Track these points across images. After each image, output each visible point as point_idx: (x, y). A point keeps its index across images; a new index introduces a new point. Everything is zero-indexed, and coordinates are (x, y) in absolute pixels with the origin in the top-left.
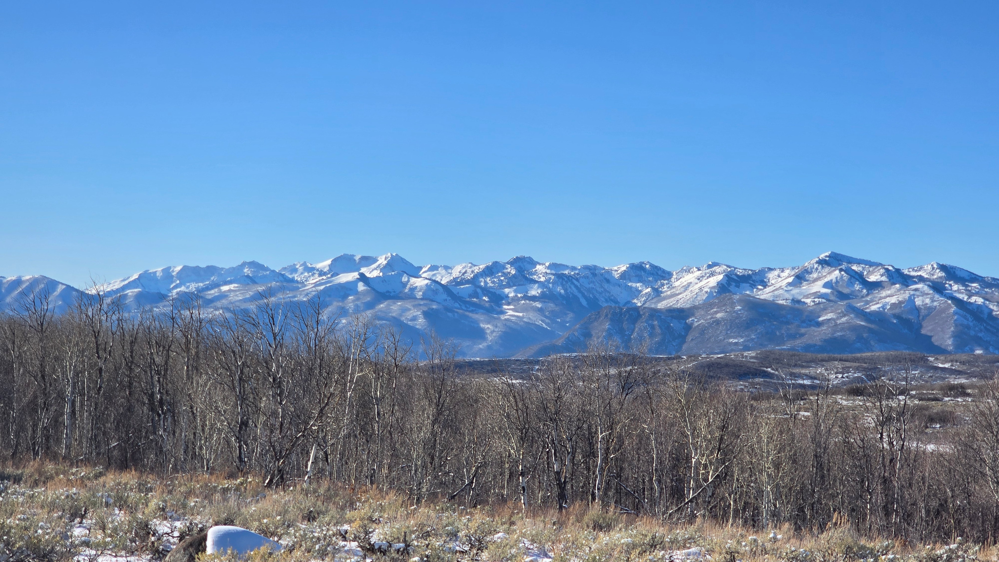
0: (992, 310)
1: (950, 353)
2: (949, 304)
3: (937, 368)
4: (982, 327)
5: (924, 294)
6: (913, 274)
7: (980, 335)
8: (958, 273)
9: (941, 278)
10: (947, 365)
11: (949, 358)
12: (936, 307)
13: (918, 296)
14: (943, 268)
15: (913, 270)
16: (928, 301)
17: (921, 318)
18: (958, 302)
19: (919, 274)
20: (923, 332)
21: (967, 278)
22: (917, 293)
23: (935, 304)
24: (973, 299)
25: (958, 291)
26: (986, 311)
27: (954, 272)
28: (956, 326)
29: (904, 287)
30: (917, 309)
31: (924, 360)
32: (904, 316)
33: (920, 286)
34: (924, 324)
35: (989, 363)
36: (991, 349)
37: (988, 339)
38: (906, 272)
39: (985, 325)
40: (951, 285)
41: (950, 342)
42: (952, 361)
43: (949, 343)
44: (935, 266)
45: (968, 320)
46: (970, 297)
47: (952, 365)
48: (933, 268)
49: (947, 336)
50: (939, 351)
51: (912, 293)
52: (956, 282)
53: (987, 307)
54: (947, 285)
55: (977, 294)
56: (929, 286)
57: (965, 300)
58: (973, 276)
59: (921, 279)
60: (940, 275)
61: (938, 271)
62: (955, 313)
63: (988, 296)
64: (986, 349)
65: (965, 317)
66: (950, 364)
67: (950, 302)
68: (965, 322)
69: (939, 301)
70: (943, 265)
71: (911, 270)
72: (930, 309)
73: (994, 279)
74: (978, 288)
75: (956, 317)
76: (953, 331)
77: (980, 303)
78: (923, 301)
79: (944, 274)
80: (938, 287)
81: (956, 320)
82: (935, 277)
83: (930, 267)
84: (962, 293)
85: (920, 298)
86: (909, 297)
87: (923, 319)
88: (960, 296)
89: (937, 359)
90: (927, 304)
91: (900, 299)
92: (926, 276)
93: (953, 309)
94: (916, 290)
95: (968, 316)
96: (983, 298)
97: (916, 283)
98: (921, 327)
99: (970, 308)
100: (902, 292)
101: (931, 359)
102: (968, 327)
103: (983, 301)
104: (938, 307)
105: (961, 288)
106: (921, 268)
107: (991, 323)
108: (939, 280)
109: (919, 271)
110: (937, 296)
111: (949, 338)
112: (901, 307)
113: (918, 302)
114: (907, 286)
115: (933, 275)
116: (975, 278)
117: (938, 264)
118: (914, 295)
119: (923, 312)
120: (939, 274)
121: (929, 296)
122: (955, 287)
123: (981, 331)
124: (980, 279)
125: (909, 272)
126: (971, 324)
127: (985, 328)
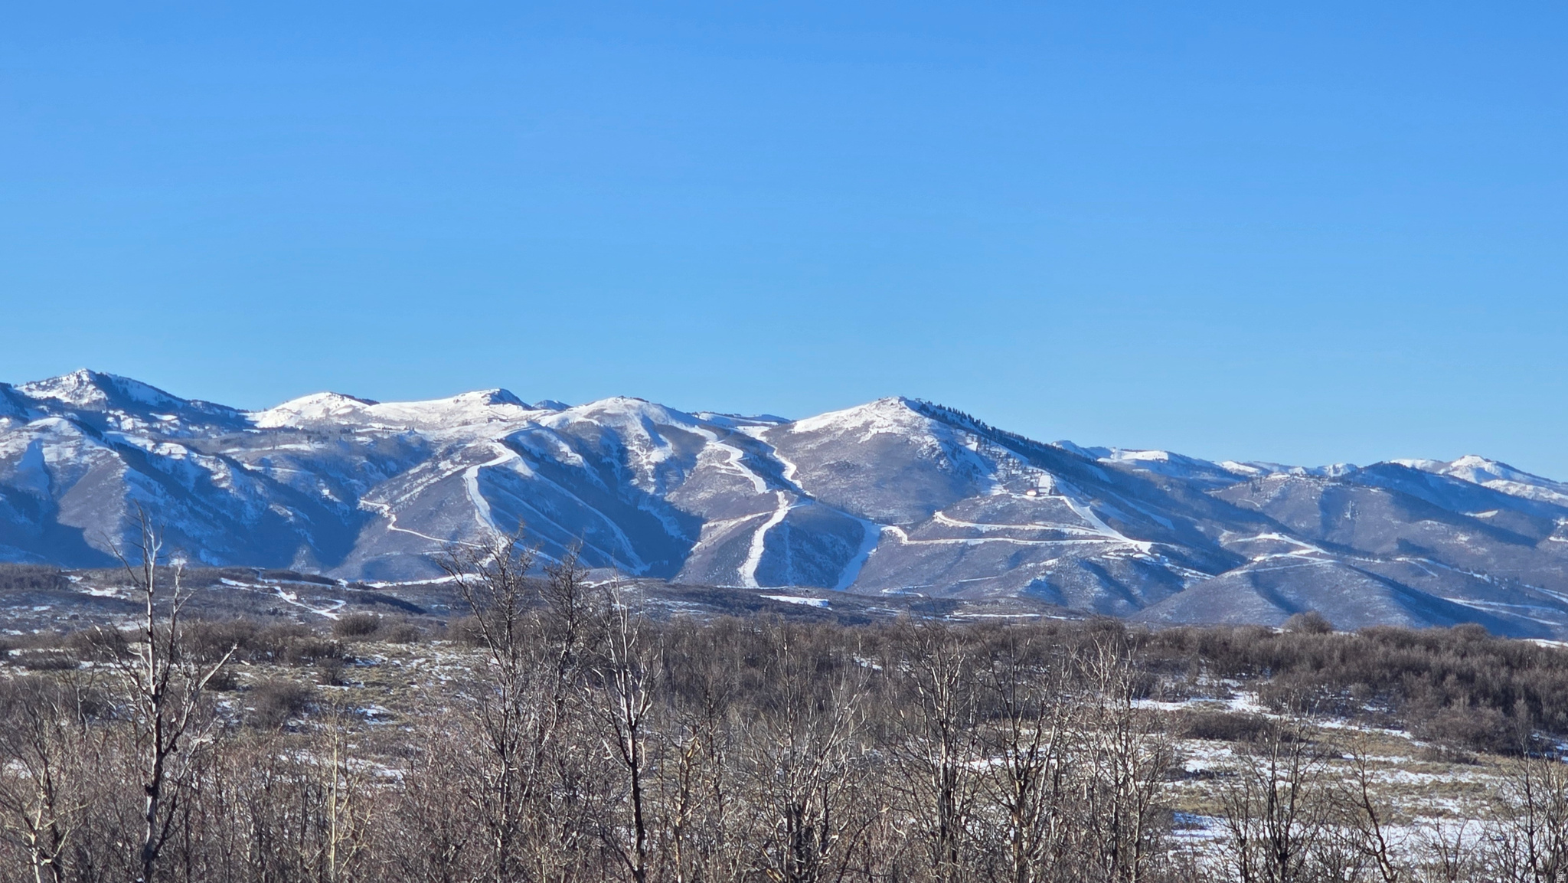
0: (209, 473)
1: (116, 563)
2: (115, 460)
3: (86, 599)
4: (185, 509)
5: (61, 438)
6: (38, 394)
7: (181, 525)
8: (135, 394)
9: (96, 402)
10: (109, 592)
11: (113, 578)
12: (87, 465)
13: (49, 443)
14: (101, 381)
15: (39, 386)
16: (69, 453)
17: (54, 492)
18: (135, 455)
19: (51, 394)
20: (63, 519)
21: (154, 403)
22: (48, 436)
23: (86, 459)
24: (166, 448)
25: (133, 431)
26: (192, 474)
27: (125, 391)
28: (130, 506)
29: (19, 422)
30: (48, 470)
31: (59, 580)
32: (19, 487)
33: (52, 421)
34: (63, 502)
35: (198, 585)
36: (203, 555)
37: (197, 533)
38: (23, 389)
39: (190, 503)
40: (118, 419)
41: (116, 541)
42: (119, 583)
43: (115, 543)
44: (85, 378)
45: (154, 493)
46: (158, 443)
47: (120, 592)
48: (81, 383)
49: (112, 529)
50: (96, 560)
51: (35, 435)
52: (129, 413)
53: (195, 465)
54: (110, 419)
55: (173, 437)
56: (71, 420)
57: (149, 449)
58: (165, 399)
59: (55, 406)
60: (95, 396)
61: (91, 387)
62: (128, 479)
63: (197, 442)
64: (193, 555)
65: (146, 486)
66: (115, 590)
67: (116, 454)
68: (150, 499)
69: (95, 452)
70: (101, 375)
71: (33, 386)
72: (75, 472)
73: (207, 404)
74: (174, 425)
75: (128, 489)
76: (123, 518)
77: (178, 457)
78: (59, 454)
79: (103, 395)
80: (90, 424)
81: (127, 495)
82: (85, 401)
83: (74, 379)
84: (142, 436)
85: (54, 447)
86: (29, 445)
87: (60, 494)
88: (139, 442)
89: (87, 579)
90: (68, 460)
91: (11, 450)
92: (66, 400)
93: (124, 470)
94: (45, 429)
95: (155, 484)
96: (186, 446)
97: (44, 414)
98: (56, 509)
99: (159, 467)
100: (14, 434)
101: (75, 579)
102: (155, 509)
103: (185, 451)
104: (91, 466)
105: (140, 424)
106: (55, 382)
107: (203, 499)
108: (93, 408)
109: (52, 388)
110: (89, 443)
111: (116, 533)
112: (12, 467)
113: (50, 455)
114: (26, 421)
115: (80, 396)
116: (168, 404)
117: (91, 373)
118: (40, 440)
119: (60, 478)
120: (93, 395)
121: (73, 443)
122: (128, 423)
123: (182, 516)
124: (180, 405)
125: (30, 390)
126: (161, 502)
127: (191, 510)
